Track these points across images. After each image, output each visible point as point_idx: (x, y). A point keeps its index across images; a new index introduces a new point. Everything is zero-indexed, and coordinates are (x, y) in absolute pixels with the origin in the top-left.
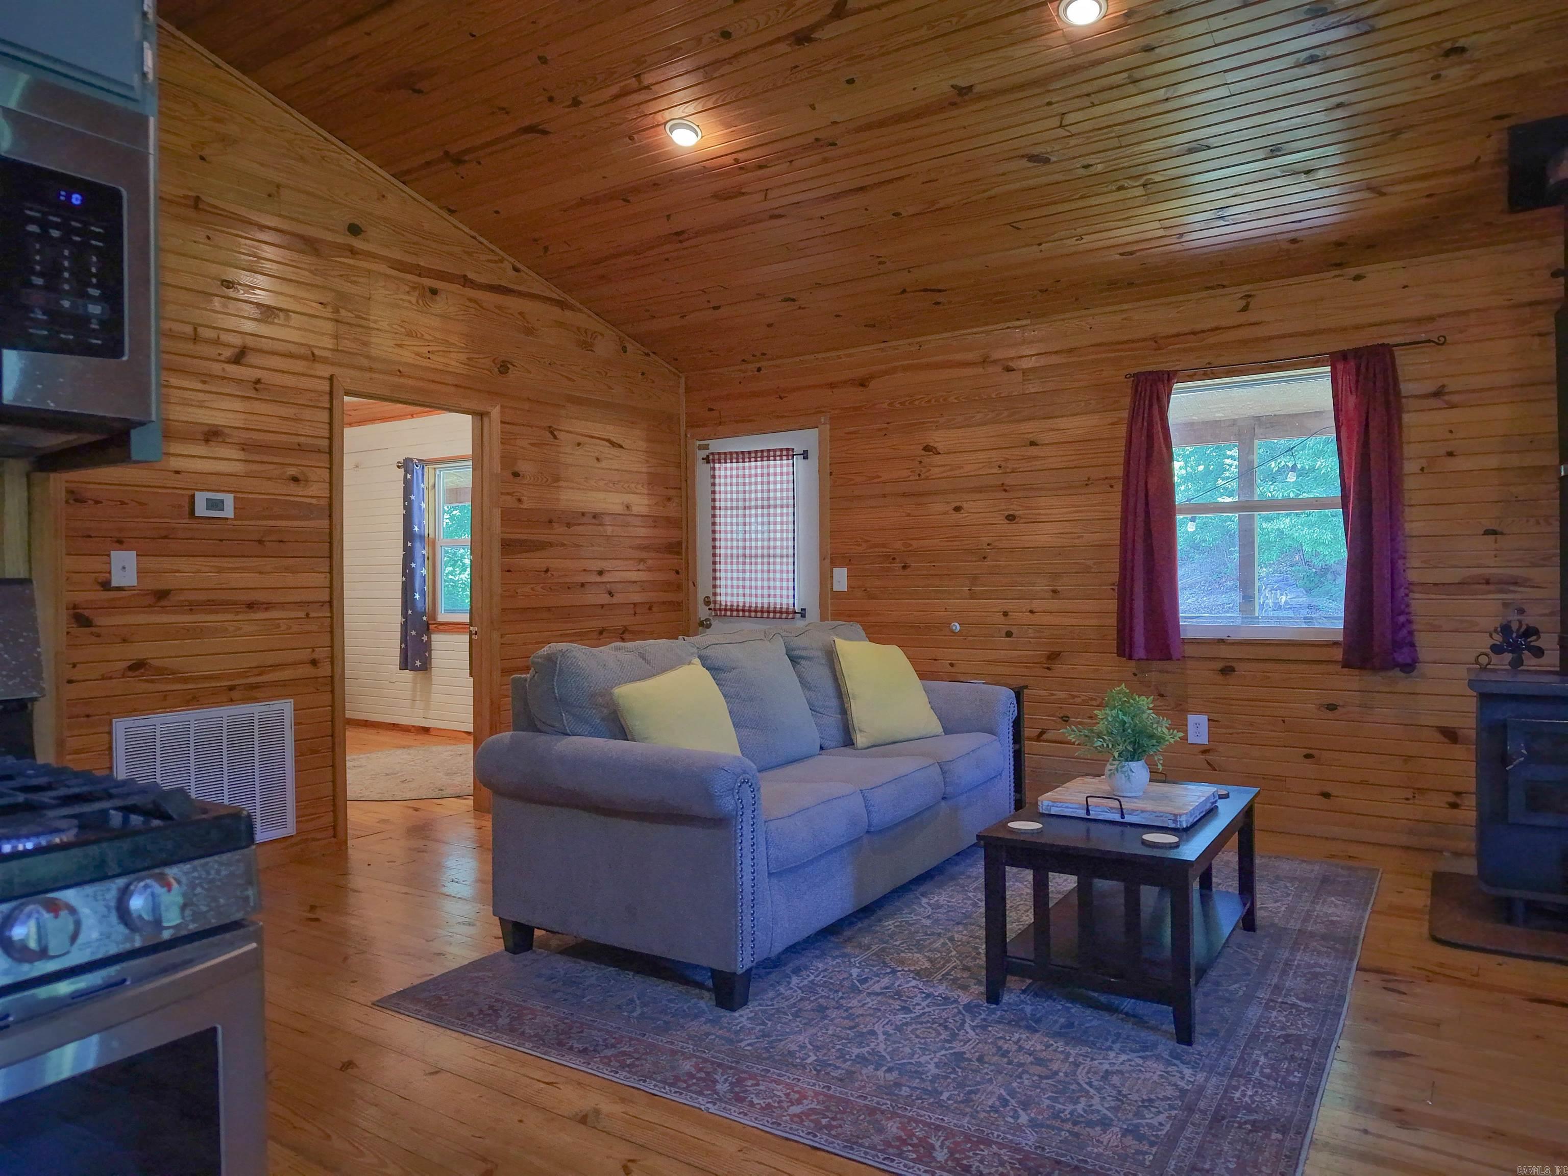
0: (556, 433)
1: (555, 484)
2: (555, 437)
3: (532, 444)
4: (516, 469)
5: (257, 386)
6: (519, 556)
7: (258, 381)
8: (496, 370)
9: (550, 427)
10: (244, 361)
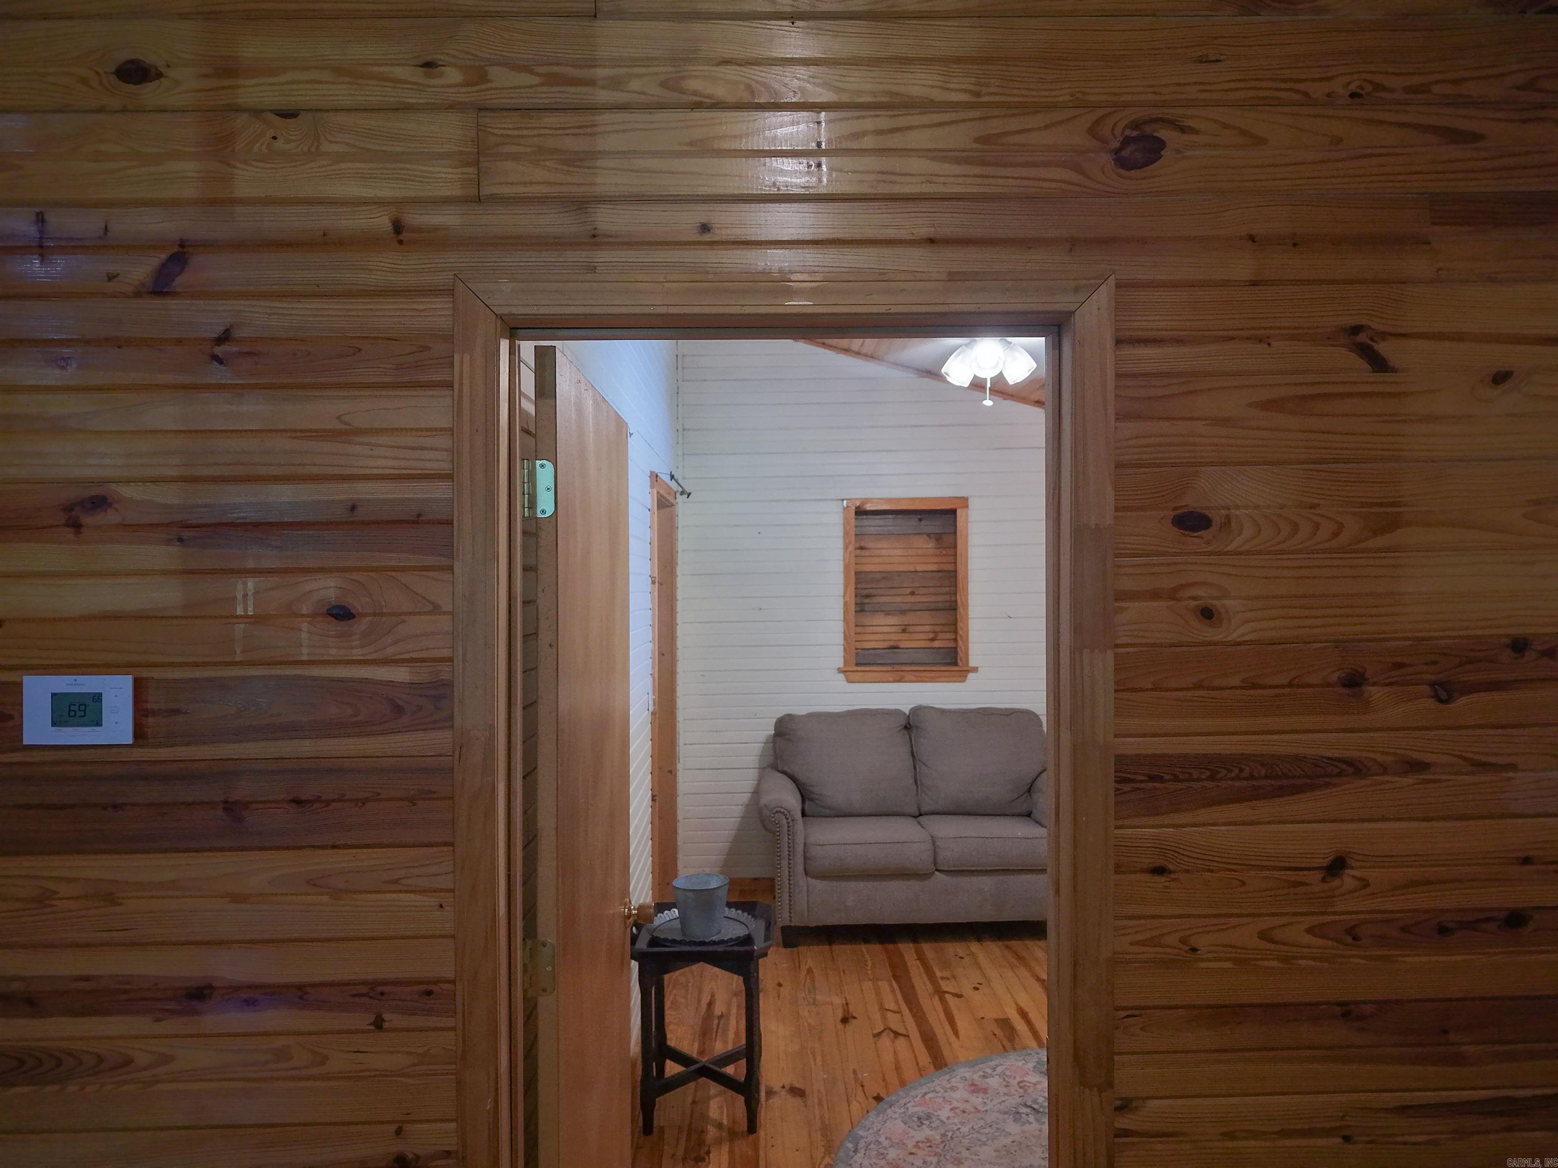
0: (1384, 348)
1: (1381, 541)
2: (1379, 364)
3: (1268, 405)
4: (1191, 501)
5: (219, 350)
6: (1204, 815)
7: (225, 338)
8: (1106, 159)
9: (1356, 330)
10: (180, 282)
